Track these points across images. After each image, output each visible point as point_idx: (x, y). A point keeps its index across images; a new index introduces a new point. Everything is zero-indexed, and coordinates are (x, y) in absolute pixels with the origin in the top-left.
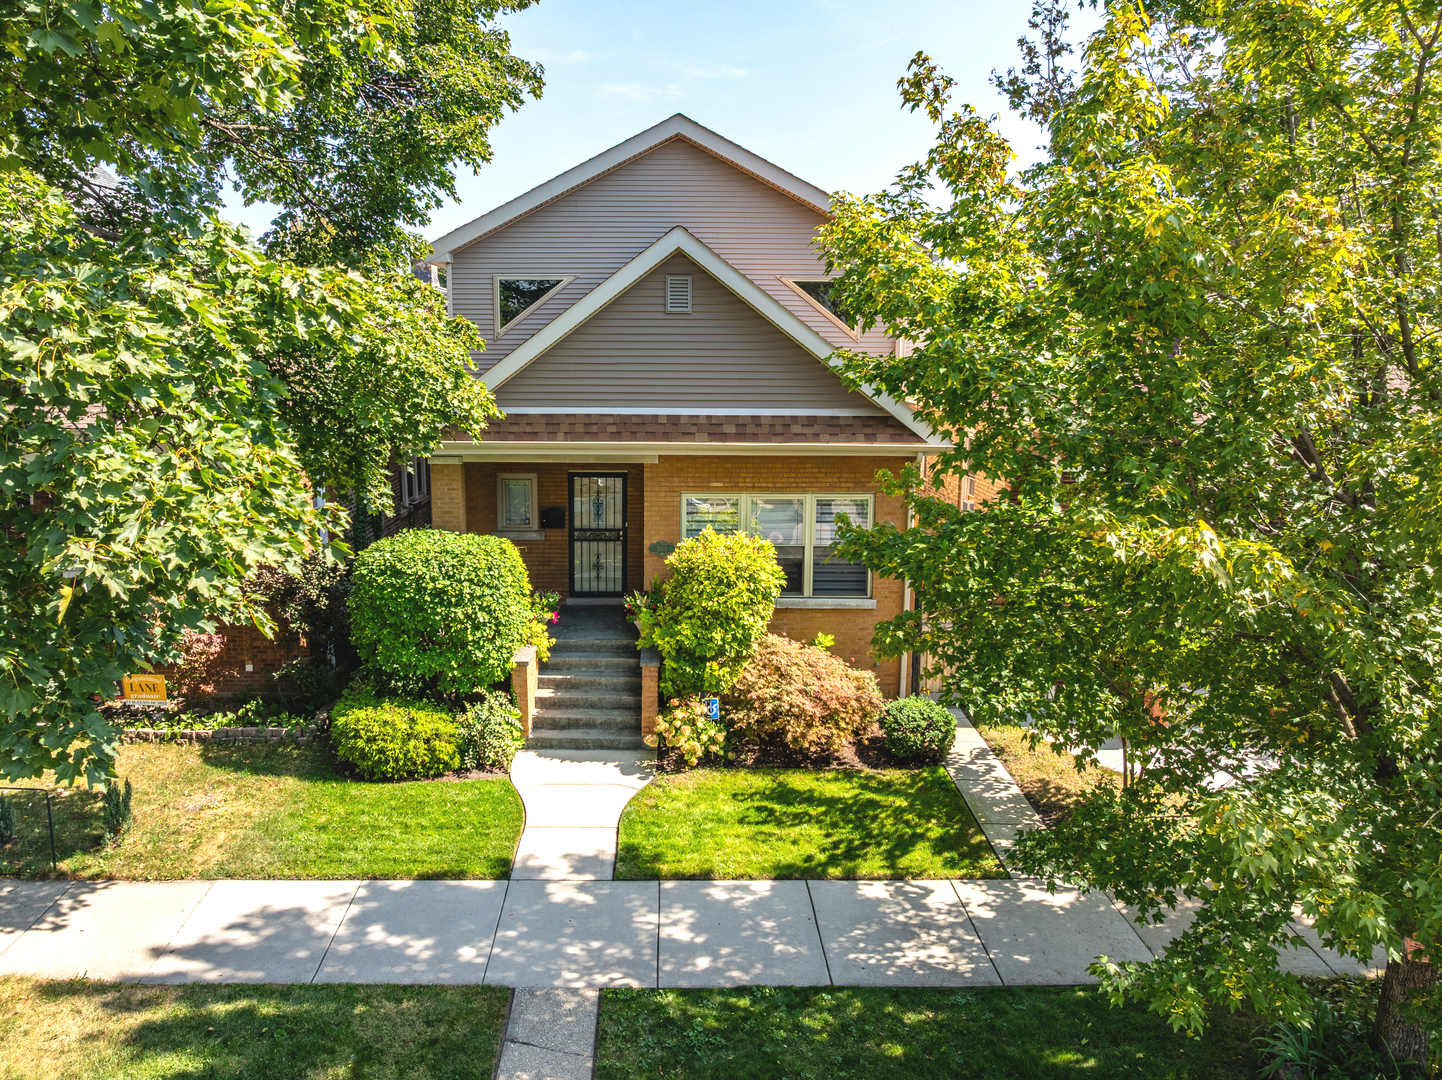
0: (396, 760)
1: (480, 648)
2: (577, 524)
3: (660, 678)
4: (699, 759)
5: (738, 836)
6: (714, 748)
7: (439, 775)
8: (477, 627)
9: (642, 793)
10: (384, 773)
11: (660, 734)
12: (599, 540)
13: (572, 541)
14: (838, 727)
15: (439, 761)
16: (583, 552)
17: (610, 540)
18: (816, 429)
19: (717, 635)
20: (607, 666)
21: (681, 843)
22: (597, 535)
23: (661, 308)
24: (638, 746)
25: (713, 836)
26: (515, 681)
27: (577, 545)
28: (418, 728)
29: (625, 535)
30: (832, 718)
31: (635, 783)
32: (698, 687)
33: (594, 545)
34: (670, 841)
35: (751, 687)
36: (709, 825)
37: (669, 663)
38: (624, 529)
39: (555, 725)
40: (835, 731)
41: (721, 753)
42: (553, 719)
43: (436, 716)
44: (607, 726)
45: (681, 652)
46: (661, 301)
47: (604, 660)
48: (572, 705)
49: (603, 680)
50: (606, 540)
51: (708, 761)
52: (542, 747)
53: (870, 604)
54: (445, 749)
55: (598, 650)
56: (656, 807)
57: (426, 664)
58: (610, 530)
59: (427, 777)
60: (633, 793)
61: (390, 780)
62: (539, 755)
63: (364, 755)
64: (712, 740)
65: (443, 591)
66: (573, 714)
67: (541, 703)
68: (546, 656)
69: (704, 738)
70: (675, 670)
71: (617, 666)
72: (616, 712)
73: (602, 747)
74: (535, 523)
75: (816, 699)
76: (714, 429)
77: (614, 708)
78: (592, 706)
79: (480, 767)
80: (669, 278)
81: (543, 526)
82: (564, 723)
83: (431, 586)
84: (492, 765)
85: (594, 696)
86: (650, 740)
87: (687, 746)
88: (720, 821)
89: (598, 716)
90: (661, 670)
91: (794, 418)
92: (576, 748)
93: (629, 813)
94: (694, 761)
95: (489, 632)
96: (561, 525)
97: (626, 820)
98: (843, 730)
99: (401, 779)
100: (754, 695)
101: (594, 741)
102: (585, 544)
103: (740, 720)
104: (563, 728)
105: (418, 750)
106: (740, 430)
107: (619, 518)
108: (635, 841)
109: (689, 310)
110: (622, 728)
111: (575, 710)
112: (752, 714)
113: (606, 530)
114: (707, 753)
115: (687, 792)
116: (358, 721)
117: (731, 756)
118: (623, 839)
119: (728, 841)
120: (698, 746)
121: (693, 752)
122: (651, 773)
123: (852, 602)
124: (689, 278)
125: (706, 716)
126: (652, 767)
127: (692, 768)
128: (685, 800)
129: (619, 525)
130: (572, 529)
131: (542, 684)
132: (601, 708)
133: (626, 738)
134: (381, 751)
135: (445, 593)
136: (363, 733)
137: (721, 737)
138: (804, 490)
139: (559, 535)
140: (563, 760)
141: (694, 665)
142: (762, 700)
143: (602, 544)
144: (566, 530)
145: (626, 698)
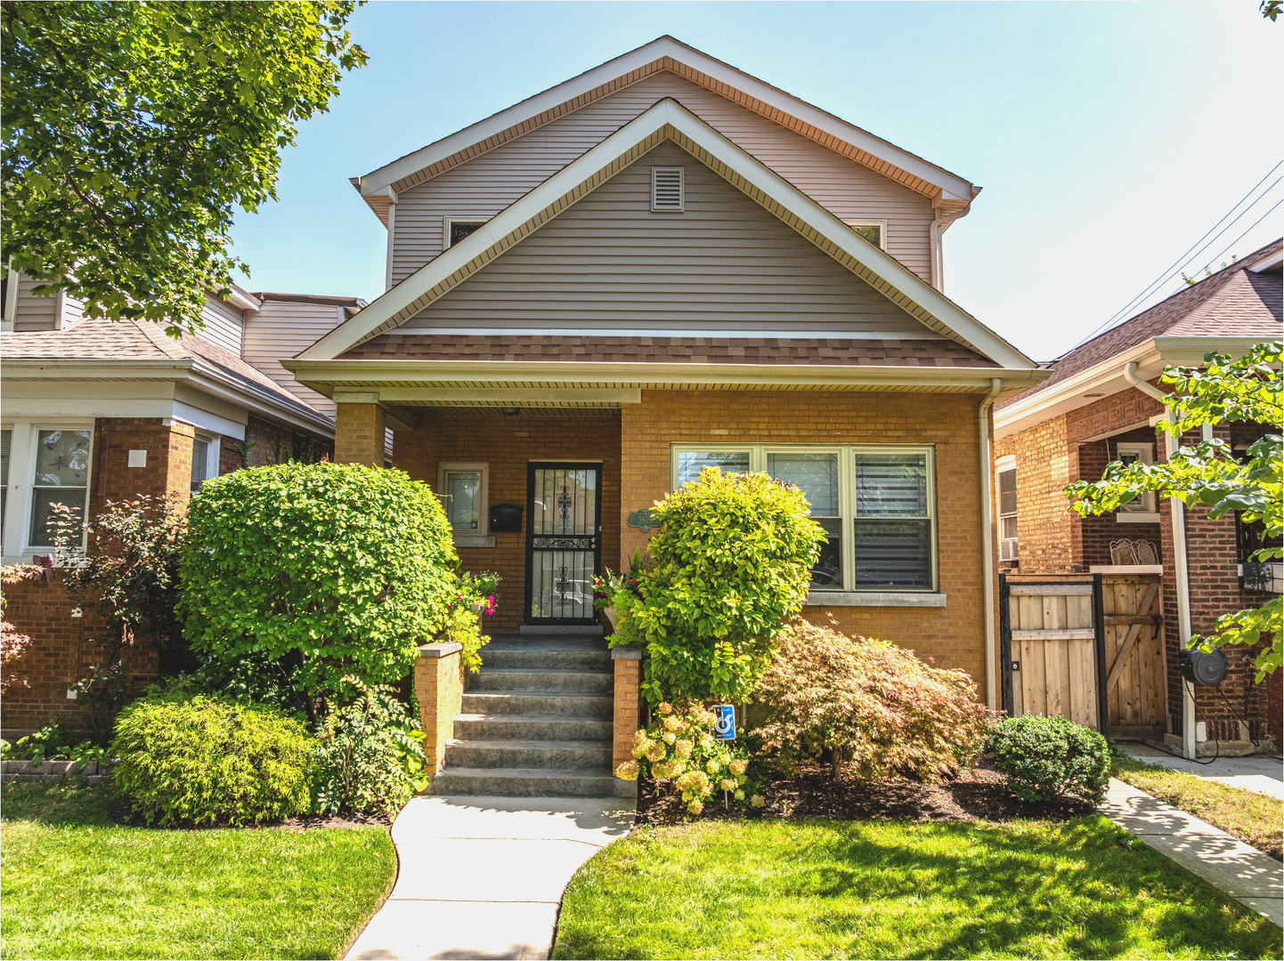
0: (200, 789)
1: (359, 611)
2: (537, 529)
3: (642, 679)
4: (706, 803)
5: (791, 917)
6: (730, 784)
7: (273, 821)
8: (355, 575)
9: (610, 850)
10: (177, 812)
11: (643, 761)
12: (564, 550)
13: (530, 550)
14: (931, 745)
15: (274, 795)
16: (546, 564)
17: (579, 550)
18: (852, 352)
19: (731, 600)
20: (565, 685)
21: (681, 928)
22: (564, 542)
23: (645, 206)
24: (606, 791)
25: (742, 915)
26: (419, 683)
27: (537, 556)
28: (244, 735)
29: (598, 543)
30: (921, 730)
31: (599, 838)
32: (701, 687)
33: (558, 556)
34: (661, 925)
35: (785, 689)
36: (733, 899)
37: (654, 649)
38: (598, 534)
39: (480, 761)
40: (929, 753)
41: (740, 795)
42: (477, 751)
43: (278, 723)
44: (560, 762)
45: (675, 631)
46: (645, 197)
47: (561, 676)
48: (511, 734)
49: (558, 701)
50: (574, 550)
51: (720, 807)
52: (457, 792)
53: (938, 600)
54: (284, 774)
55: (555, 664)
56: (635, 871)
57: (272, 636)
58: (580, 537)
59: (249, 823)
60: (594, 851)
61: (187, 825)
62: (448, 803)
63: (148, 780)
64: (727, 772)
65: (304, 515)
66: (508, 746)
67: (462, 730)
68: (475, 663)
69: (714, 766)
70: (664, 660)
71: (580, 684)
72: (575, 744)
73: (550, 793)
74: (484, 527)
75: (892, 701)
76: (716, 351)
77: (571, 740)
78: (540, 736)
79: (346, 812)
80: (655, 170)
81: (494, 529)
82: (494, 757)
83: (287, 505)
84: (367, 812)
85: (543, 722)
86: (625, 772)
87: (685, 779)
88: (753, 891)
89: (547, 749)
90: (644, 661)
91: (823, 342)
92: (510, 792)
93: (585, 879)
94: (697, 805)
95: (373, 585)
96: (517, 529)
97: (579, 890)
98: (942, 750)
99: (206, 825)
100: (790, 697)
101: (537, 782)
102: (547, 555)
103: (774, 737)
104: (492, 765)
105: (237, 774)
106: (750, 353)
107: (591, 519)
108: (589, 925)
109: (681, 207)
110: (586, 765)
111: (514, 741)
112: (791, 726)
113: (575, 536)
114: (719, 793)
115: (686, 850)
116: (147, 722)
117: (757, 800)
118: (568, 918)
119: (774, 926)
120: (704, 778)
121: (695, 790)
122: (627, 826)
123: (913, 598)
124: (681, 170)
125: (716, 734)
126: (628, 818)
127: (694, 818)
128: (685, 860)
129: (591, 530)
130: (531, 535)
131: (467, 706)
132: (553, 739)
133: (588, 779)
134: (175, 773)
135: (307, 517)
136: (149, 740)
137: (740, 766)
138: (838, 440)
139: (515, 542)
140: (485, 808)
141: (695, 651)
142: (805, 705)
143: (568, 555)
144: (523, 534)
145: (592, 724)
